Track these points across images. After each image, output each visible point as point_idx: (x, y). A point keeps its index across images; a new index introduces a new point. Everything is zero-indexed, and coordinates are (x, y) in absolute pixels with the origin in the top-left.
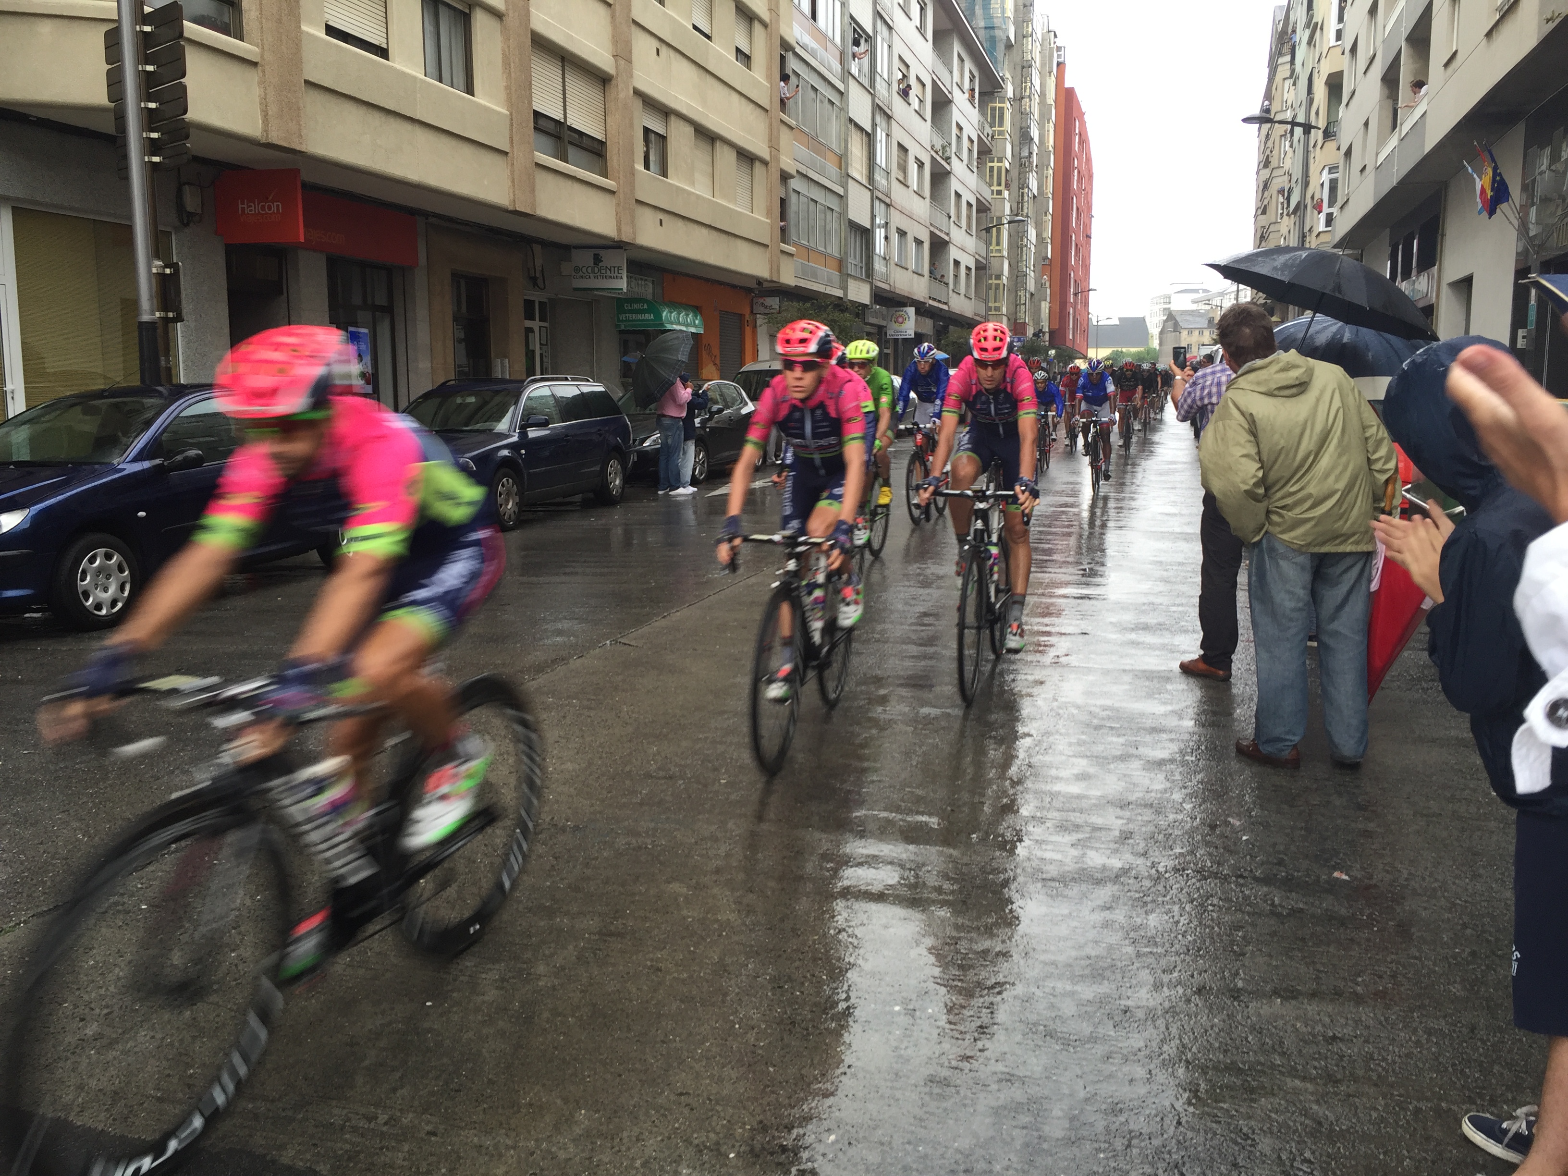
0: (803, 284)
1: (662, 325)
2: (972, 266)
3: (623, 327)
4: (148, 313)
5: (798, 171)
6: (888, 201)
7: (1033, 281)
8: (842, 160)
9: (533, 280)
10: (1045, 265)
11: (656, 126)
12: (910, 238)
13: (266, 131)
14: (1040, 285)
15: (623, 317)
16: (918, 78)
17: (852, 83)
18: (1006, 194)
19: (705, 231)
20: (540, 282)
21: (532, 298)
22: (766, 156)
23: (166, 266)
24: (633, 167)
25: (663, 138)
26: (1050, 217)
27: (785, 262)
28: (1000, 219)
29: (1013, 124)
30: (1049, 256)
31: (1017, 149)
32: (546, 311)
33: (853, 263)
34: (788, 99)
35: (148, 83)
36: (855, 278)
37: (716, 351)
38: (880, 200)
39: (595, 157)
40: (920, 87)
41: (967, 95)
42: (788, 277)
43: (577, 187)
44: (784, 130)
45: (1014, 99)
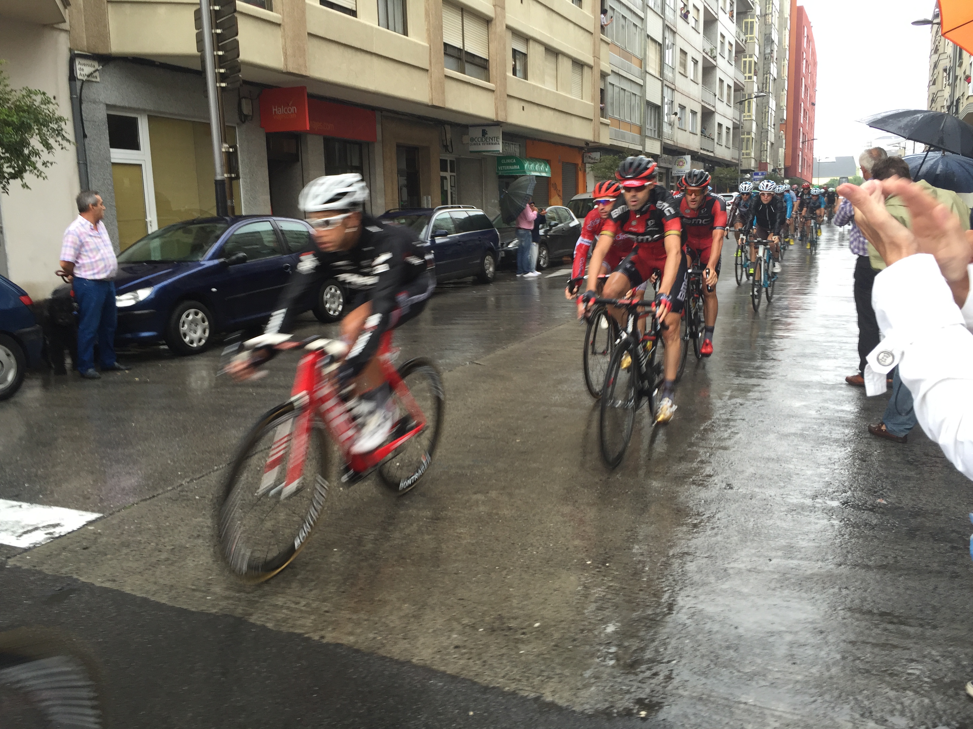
0: (615, 143)
1: (525, 172)
2: (731, 127)
3: (500, 174)
4: (221, 175)
5: (612, 71)
6: (673, 87)
7: (773, 135)
8: (642, 62)
9: (446, 147)
10: (782, 124)
11: (521, 48)
12: (688, 110)
13: (286, 65)
14: (778, 137)
15: (500, 168)
16: (694, 6)
17: (649, 12)
18: (755, 78)
19: (551, 113)
20: (450, 149)
21: (446, 158)
22: (591, 63)
23: (230, 147)
24: (505, 75)
25: (525, 55)
26: (786, 92)
27: (603, 130)
28: (750, 95)
29: (760, 32)
30: (785, 118)
31: (762, 48)
32: (454, 166)
33: (650, 127)
34: (606, 25)
35: (218, 41)
36: (650, 138)
37: (560, 188)
38: (668, 87)
39: (482, 69)
40: (695, 11)
41: (728, 15)
42: (606, 139)
43: (471, 89)
44: (603, 45)
45: (761, 16)
